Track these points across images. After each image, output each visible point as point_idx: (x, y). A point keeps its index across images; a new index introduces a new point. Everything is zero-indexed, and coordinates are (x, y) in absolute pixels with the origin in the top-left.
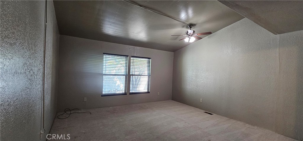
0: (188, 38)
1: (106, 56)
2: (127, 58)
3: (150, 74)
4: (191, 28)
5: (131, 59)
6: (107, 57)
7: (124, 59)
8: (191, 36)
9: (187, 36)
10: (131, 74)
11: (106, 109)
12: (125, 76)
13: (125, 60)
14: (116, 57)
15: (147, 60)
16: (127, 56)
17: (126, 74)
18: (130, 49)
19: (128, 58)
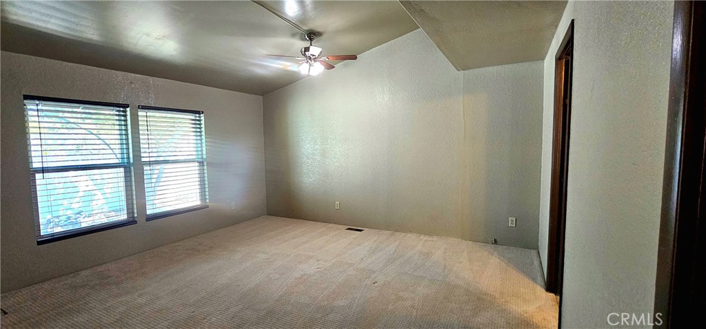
0: (307, 65)
1: (40, 107)
2: (125, 112)
3: (205, 157)
4: (311, 40)
5: (140, 113)
6: (42, 110)
7: (113, 115)
8: (315, 61)
9: (304, 60)
10: (143, 159)
11: (69, 281)
12: (125, 167)
13: (117, 118)
14: (80, 110)
15: (192, 117)
16: (126, 106)
17: (129, 162)
18: (131, 83)
19: (128, 113)
